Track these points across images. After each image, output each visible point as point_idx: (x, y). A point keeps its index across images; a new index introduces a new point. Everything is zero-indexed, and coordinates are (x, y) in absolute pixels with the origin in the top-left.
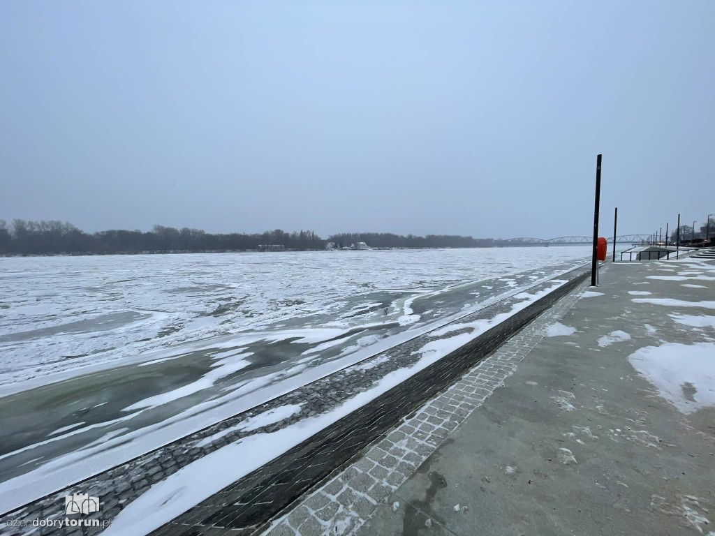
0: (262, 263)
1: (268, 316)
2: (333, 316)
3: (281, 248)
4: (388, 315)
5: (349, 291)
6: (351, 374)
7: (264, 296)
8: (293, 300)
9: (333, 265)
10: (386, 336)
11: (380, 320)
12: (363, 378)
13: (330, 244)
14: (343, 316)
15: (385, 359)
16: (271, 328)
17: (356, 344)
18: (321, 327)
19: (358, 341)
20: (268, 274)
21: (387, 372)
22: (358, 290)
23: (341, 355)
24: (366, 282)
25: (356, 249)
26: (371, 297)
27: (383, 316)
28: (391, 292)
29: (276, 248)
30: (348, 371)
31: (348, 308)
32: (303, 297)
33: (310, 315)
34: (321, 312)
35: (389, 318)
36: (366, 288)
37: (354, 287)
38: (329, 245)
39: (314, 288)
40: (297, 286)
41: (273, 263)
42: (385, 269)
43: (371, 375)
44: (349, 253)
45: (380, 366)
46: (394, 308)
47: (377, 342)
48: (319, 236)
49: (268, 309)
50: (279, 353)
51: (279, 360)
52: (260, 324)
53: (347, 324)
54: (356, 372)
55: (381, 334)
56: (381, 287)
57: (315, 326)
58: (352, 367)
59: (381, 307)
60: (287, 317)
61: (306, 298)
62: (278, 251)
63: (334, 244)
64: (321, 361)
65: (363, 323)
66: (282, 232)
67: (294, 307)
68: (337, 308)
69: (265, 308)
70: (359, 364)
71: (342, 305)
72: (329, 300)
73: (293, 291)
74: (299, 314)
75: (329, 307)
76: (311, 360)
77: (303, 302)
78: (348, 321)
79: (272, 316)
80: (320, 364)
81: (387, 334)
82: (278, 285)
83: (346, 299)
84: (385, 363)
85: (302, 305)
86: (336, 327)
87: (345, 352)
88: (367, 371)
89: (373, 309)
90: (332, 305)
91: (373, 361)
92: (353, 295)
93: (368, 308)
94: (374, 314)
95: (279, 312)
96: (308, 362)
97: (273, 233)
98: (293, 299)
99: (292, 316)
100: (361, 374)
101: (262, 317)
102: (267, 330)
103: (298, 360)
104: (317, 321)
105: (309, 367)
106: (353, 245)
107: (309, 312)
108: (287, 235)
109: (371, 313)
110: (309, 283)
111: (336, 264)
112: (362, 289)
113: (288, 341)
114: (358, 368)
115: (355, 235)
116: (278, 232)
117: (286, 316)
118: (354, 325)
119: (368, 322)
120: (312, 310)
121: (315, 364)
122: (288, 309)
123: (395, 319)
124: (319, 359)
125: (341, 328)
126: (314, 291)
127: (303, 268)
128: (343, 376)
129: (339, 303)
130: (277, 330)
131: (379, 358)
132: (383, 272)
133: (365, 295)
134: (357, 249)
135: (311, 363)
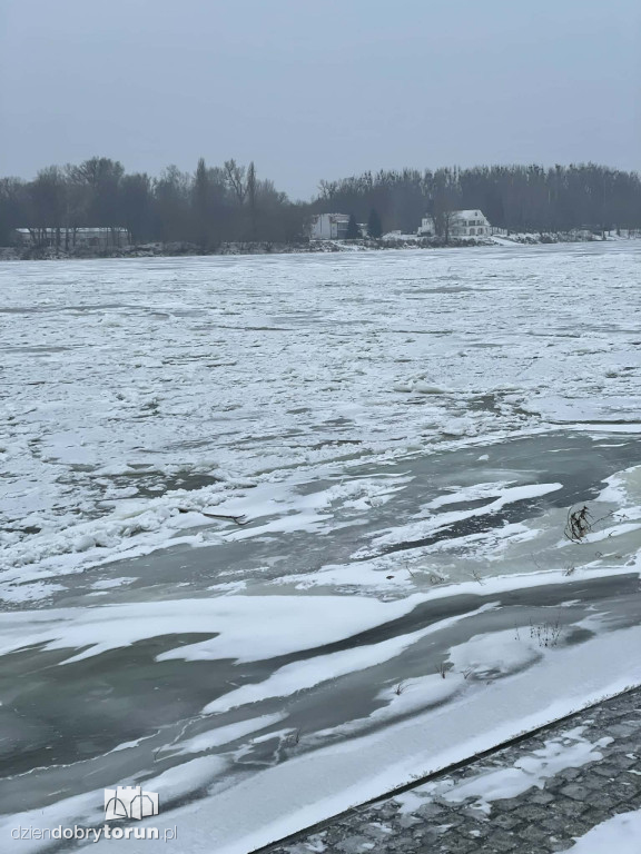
0: (33, 310)
1: (60, 540)
2: (342, 542)
3: (115, 238)
4: (591, 537)
5: (413, 429)
6: (424, 820)
7: (46, 453)
8: (170, 470)
9: (341, 313)
10: (580, 637)
11: (551, 560)
12: (480, 840)
13: (325, 218)
14: (385, 540)
15: (581, 752)
16: (74, 591)
17: (444, 669)
18: (290, 590)
19: (456, 654)
20: (55, 357)
21: (590, 815)
22: (453, 426)
23: (377, 715)
24: (486, 387)
25: (443, 239)
26: (510, 455)
27: (563, 543)
28: (600, 432)
29: (94, 241)
30: (410, 803)
31: (406, 505)
32: (210, 457)
33: (241, 535)
34: (287, 525)
35: (595, 553)
36: (488, 417)
37: (433, 412)
38: (324, 226)
39: (253, 417)
40: (185, 408)
41: (83, 309)
42: (570, 331)
43: (515, 829)
44: (415, 261)
45: (557, 786)
46: (614, 506)
47: (537, 659)
48: (278, 188)
49: (59, 510)
50: (107, 703)
51: (105, 735)
52: (28, 573)
53: (402, 577)
54: (446, 811)
55: (556, 623)
56: (554, 410)
57: (261, 583)
58: (430, 786)
59: (554, 500)
60: (144, 546)
61: (226, 462)
62: (104, 255)
63: (343, 219)
64: (289, 744)
65: (476, 572)
66: (119, 169)
67: (175, 498)
68: (361, 504)
69: (48, 506)
70: (458, 770)
71: (381, 491)
72: (324, 471)
73: (166, 430)
74: (194, 530)
75: (321, 499)
76: (244, 739)
77: (213, 480)
78: (406, 563)
79: (78, 542)
80: (284, 758)
81: (583, 624)
82: (105, 404)
83: (400, 466)
84: (581, 772)
85: (205, 493)
86: (352, 590)
87: (397, 705)
88: (498, 807)
89: (517, 511)
90: (337, 491)
91: (523, 762)
92: (427, 450)
93: (496, 507)
94: (524, 532)
95: (108, 523)
96: (233, 745)
97: (77, 174)
98: (169, 464)
99: (163, 540)
100: (470, 821)
101: (34, 544)
102: (56, 600)
103: (190, 734)
104: (272, 561)
105: (237, 768)
106: (427, 225)
107: (239, 523)
108: (139, 182)
109: (509, 528)
110: (234, 394)
111: (356, 312)
112: (469, 420)
113: (144, 651)
114: (454, 793)
115: (437, 180)
116: (101, 171)
117: (140, 538)
118: (435, 581)
119: (496, 569)
120: (252, 513)
121: (265, 756)
122: (146, 511)
123: (618, 558)
124: (281, 734)
125: (379, 595)
126: (257, 429)
127: (209, 326)
128: (386, 829)
129: (367, 483)
130: (101, 601)
131: (551, 746)
132: (566, 345)
133: (484, 450)
134: (446, 243)
135: (245, 750)
